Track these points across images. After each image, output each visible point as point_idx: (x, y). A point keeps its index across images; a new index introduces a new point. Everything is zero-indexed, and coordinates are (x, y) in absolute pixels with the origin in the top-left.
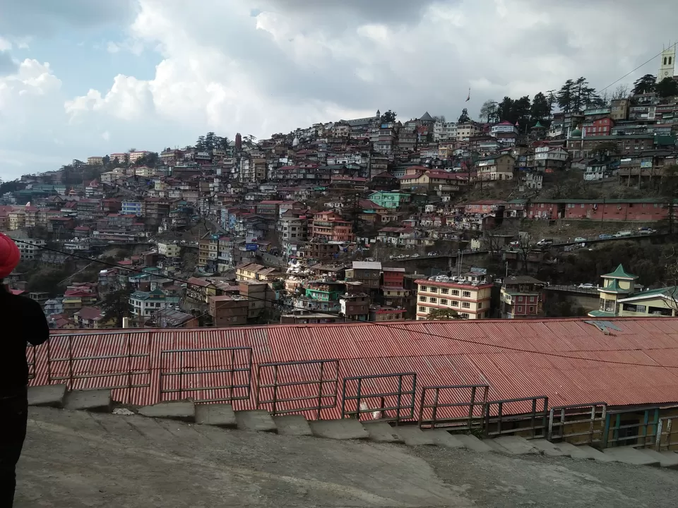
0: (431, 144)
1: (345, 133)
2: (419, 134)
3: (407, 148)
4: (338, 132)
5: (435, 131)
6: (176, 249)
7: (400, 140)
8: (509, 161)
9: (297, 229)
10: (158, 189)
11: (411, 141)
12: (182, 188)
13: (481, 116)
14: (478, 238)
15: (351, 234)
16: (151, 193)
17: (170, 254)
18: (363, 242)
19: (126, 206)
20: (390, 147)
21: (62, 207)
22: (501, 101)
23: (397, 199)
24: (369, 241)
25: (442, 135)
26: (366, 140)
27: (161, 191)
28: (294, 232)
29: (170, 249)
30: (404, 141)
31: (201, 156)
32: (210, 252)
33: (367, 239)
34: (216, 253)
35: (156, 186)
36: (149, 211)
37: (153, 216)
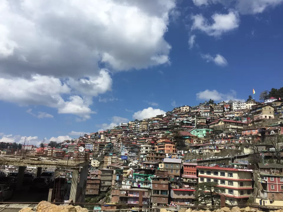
0: (231, 112)
1: (188, 110)
2: (225, 108)
3: (218, 114)
4: (184, 109)
5: (233, 106)
6: (98, 163)
7: (215, 111)
8: (270, 108)
9: (149, 148)
10: (102, 139)
11: (221, 111)
12: (112, 138)
13: (260, 99)
14: (248, 147)
15: (174, 149)
16: (99, 141)
17: (94, 165)
18: (181, 153)
19: (87, 146)
20: (209, 114)
21: (63, 148)
22: (270, 91)
23: (204, 132)
24: (184, 152)
25: (238, 108)
26: (197, 112)
27: (103, 140)
28: (147, 150)
29: (94, 162)
30: (217, 111)
31: (124, 125)
32: (108, 162)
33: (183, 152)
34: (111, 162)
35: (101, 137)
36: (95, 148)
37: (97, 150)
